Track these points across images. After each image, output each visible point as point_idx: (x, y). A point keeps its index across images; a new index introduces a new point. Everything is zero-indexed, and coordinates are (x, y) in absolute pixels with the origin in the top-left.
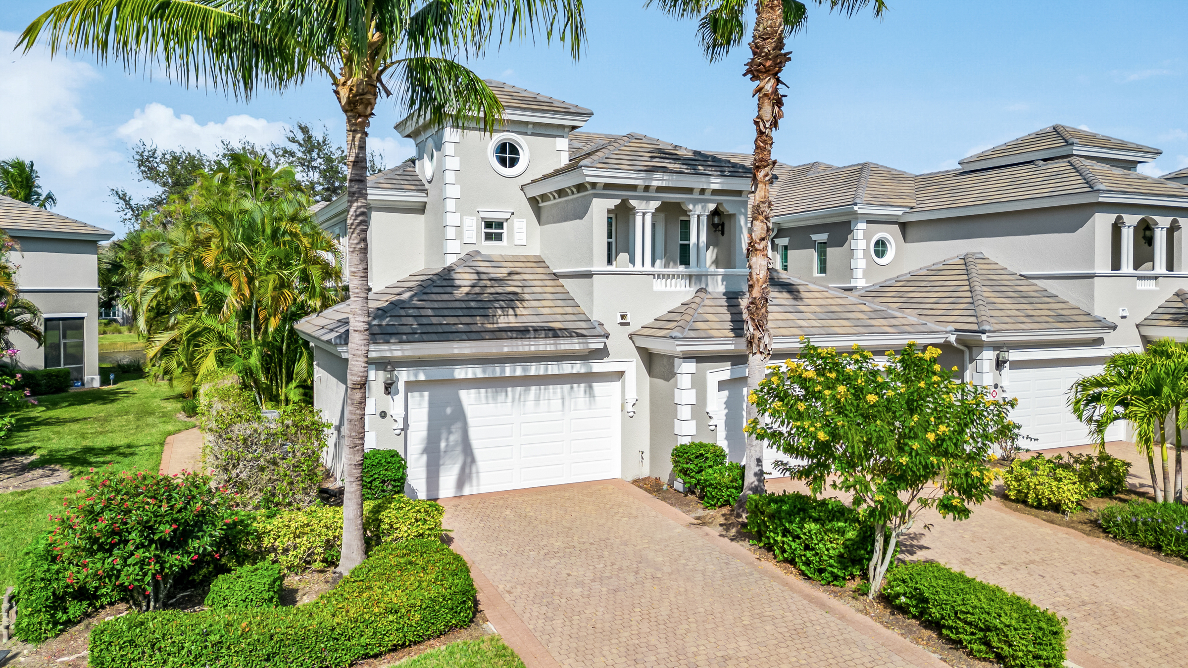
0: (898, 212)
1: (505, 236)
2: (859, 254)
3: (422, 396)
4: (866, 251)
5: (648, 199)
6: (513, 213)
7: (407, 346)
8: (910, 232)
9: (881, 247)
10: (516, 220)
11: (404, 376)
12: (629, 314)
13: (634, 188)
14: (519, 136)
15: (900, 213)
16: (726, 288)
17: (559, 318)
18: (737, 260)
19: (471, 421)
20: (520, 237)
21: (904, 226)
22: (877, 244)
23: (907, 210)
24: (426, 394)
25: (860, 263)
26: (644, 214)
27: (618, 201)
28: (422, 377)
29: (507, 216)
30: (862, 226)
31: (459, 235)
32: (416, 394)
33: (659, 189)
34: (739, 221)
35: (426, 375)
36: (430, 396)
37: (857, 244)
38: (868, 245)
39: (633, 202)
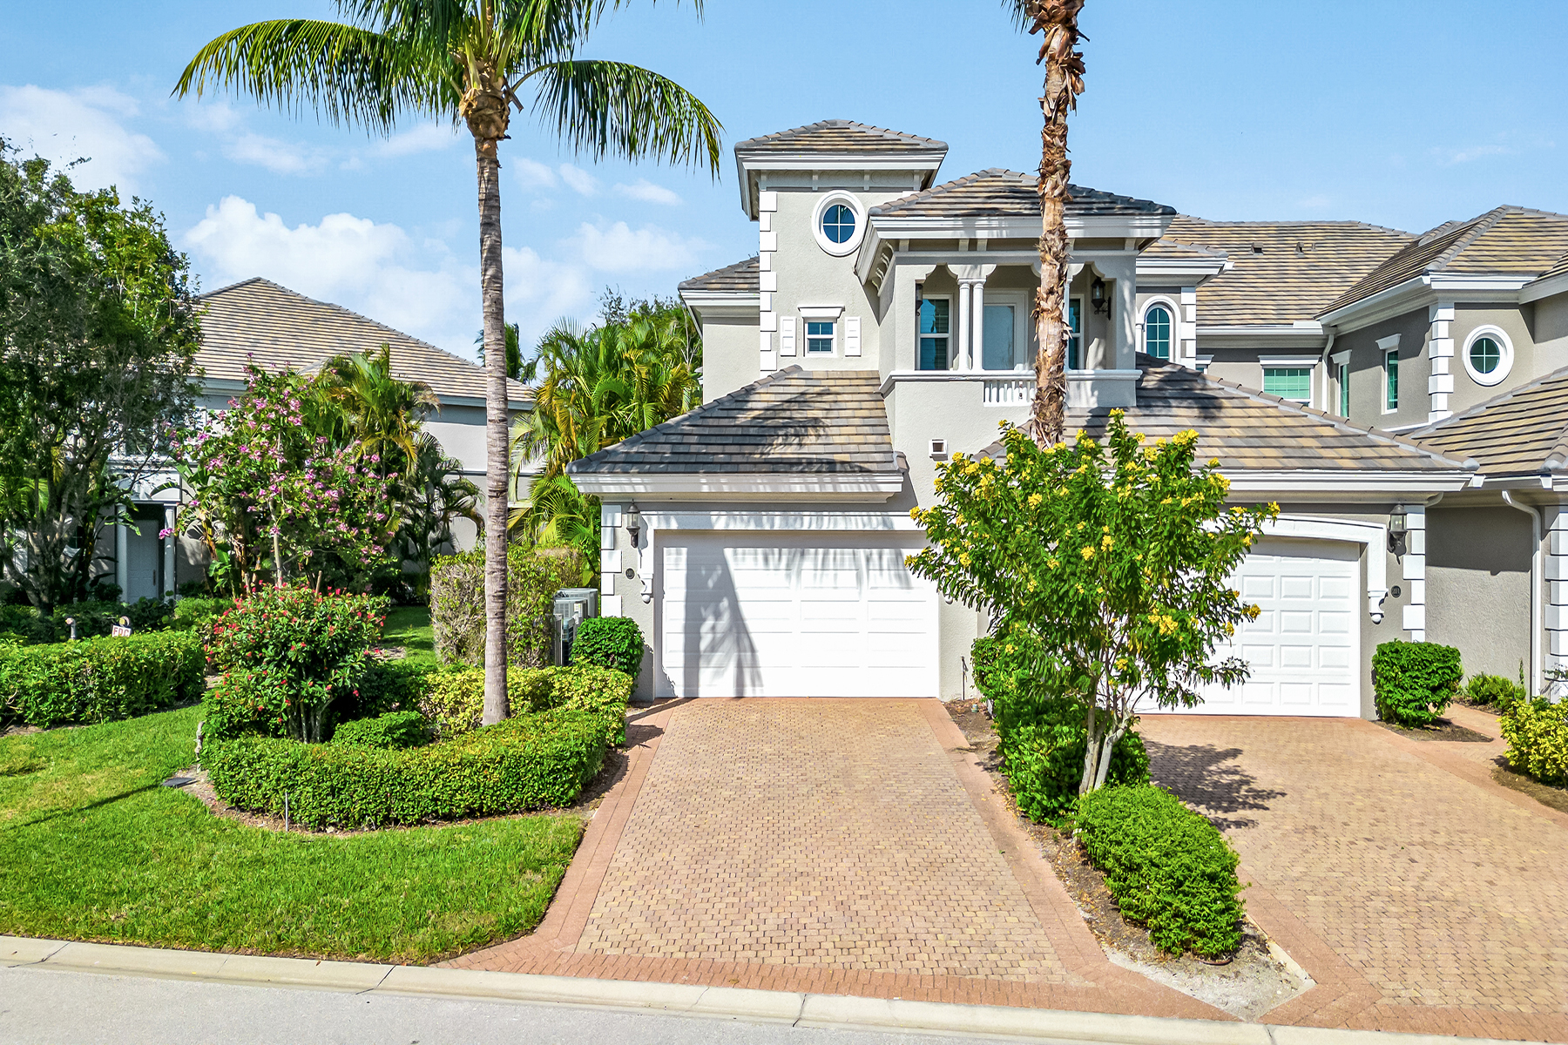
0: (1515, 284)
1: (834, 344)
2: (1442, 365)
3: (678, 553)
4: (1455, 360)
5: (977, 262)
6: (843, 309)
7: (647, 479)
8: (1543, 320)
9: (1485, 353)
10: (847, 318)
11: (654, 522)
12: (945, 442)
13: (953, 244)
14: (852, 194)
15: (1519, 286)
16: (1098, 401)
17: (853, 448)
18: (1118, 356)
19: (741, 594)
20: (852, 346)
21: (1531, 311)
22: (1477, 348)
23: (1533, 279)
24: (684, 550)
25: (1443, 383)
26: (972, 287)
27: (931, 268)
28: (674, 525)
29: (836, 312)
30: (1445, 314)
31: (775, 344)
32: (673, 550)
33: (993, 244)
34: (1122, 292)
35: (679, 523)
36: (688, 554)
37: (1436, 347)
38: (1458, 349)
39: (954, 269)
